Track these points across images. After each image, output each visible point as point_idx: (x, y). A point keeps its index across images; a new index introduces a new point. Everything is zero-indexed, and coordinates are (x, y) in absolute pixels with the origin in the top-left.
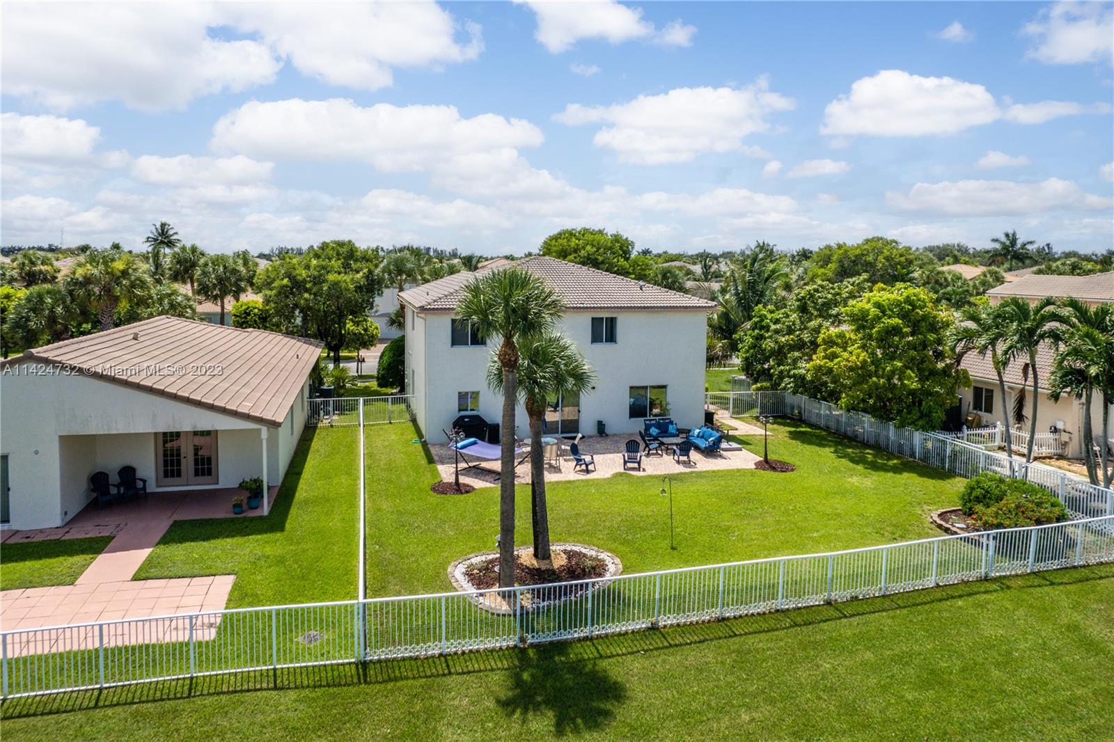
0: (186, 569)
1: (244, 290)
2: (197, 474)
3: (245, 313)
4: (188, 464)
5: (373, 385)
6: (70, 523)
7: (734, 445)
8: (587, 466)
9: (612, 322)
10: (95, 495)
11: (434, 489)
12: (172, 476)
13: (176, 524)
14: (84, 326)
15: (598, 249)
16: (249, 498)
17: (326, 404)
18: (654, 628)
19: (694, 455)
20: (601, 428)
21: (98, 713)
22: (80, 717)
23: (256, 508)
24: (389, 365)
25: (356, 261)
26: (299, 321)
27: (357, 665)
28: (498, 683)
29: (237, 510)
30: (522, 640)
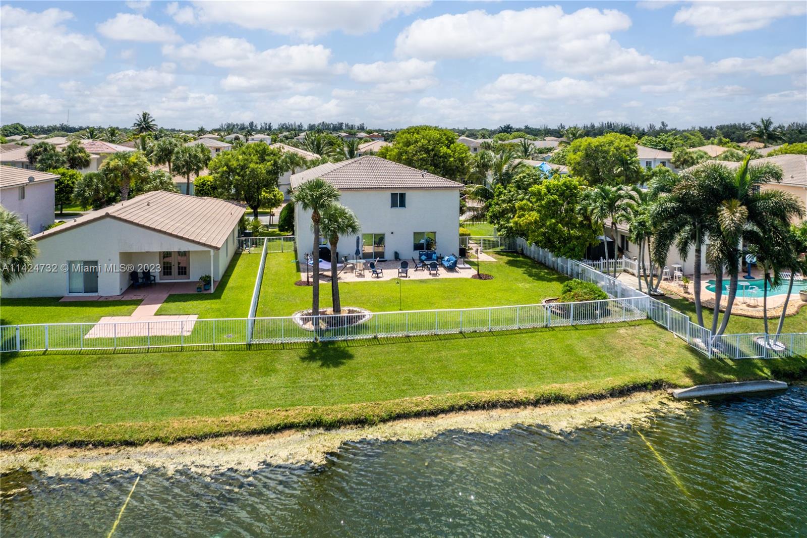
0: (177, 312)
1: (202, 169)
2: (179, 274)
3: (202, 184)
4: (175, 270)
5: (276, 230)
6: (124, 293)
7: (468, 266)
8: (378, 274)
9: (402, 196)
10: (132, 282)
11: (296, 284)
12: (167, 275)
13: (170, 295)
14: (111, 194)
15: (429, 142)
16: (205, 285)
17: (247, 241)
18: (375, 338)
19: (441, 270)
20: (397, 256)
21: (149, 355)
22: (143, 355)
23: (208, 290)
24: (285, 218)
25: (268, 155)
26: (233, 191)
27: (247, 345)
28: (302, 352)
29: (199, 290)
30: (316, 339)
